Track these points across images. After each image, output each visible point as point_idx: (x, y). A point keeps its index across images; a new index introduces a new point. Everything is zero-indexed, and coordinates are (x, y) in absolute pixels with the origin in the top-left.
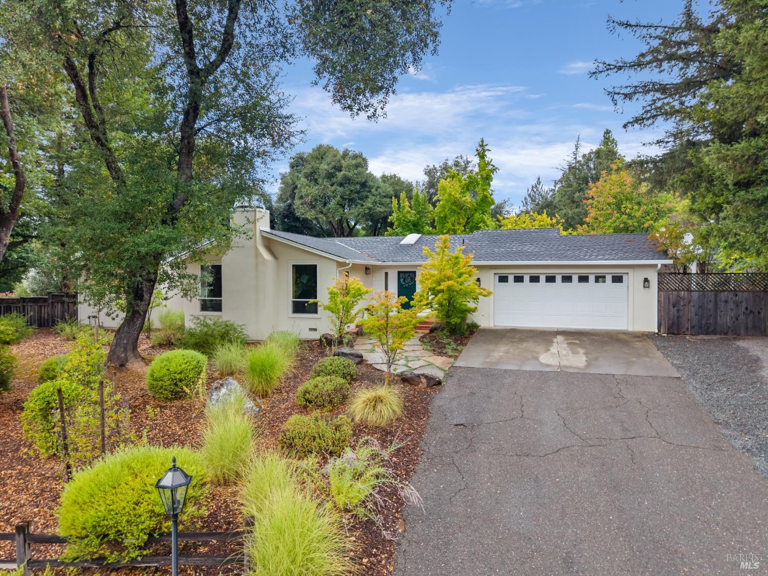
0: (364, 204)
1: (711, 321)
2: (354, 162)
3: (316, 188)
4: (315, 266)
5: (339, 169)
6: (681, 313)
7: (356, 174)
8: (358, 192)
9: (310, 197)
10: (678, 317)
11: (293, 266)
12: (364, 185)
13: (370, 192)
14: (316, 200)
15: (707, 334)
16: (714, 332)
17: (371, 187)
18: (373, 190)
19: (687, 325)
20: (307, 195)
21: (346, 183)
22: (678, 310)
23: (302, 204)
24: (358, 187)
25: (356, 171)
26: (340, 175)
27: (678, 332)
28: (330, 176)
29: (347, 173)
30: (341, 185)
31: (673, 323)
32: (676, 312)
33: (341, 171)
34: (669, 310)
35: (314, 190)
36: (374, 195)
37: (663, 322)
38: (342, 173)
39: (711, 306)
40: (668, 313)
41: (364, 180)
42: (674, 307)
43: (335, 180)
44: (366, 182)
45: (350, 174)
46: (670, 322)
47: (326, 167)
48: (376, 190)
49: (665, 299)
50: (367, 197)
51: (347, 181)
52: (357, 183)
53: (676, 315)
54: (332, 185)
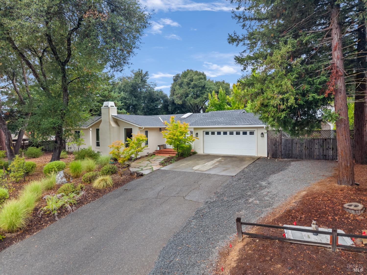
0: (203, 96)
1: (290, 152)
2: (198, 77)
3: (183, 90)
4: (132, 129)
5: (192, 80)
6: (277, 148)
7: (199, 83)
8: (201, 91)
9: (179, 94)
10: (276, 150)
11: (125, 129)
12: (204, 87)
13: (206, 90)
14: (182, 95)
15: (288, 158)
16: (291, 157)
17: (207, 88)
18: (207, 89)
19: (280, 154)
20: (178, 94)
21: (195, 87)
22: (276, 147)
23: (177, 97)
24: (200, 88)
25: (199, 81)
26: (192, 83)
27: (276, 157)
28: (188, 84)
29: (195, 82)
30: (193, 88)
31: (274, 153)
32: (275, 148)
33: (192, 81)
34: (272, 147)
35: (182, 91)
36: (208, 92)
37: (270, 153)
38: (193, 83)
39: (290, 145)
40: (272, 148)
41: (203, 85)
42: (274, 146)
43: (190, 86)
44: (204, 86)
45: (196, 83)
46: (273, 152)
47: (186, 80)
48: (209, 89)
49: (270, 142)
50: (205, 93)
51: (195, 86)
52: (200, 87)
53: (275, 149)
54: (189, 88)
